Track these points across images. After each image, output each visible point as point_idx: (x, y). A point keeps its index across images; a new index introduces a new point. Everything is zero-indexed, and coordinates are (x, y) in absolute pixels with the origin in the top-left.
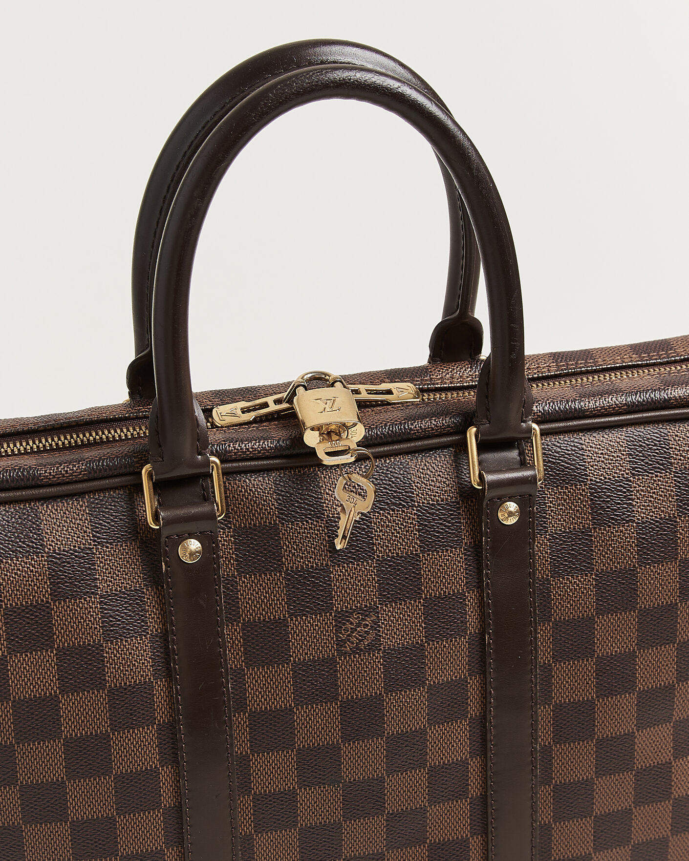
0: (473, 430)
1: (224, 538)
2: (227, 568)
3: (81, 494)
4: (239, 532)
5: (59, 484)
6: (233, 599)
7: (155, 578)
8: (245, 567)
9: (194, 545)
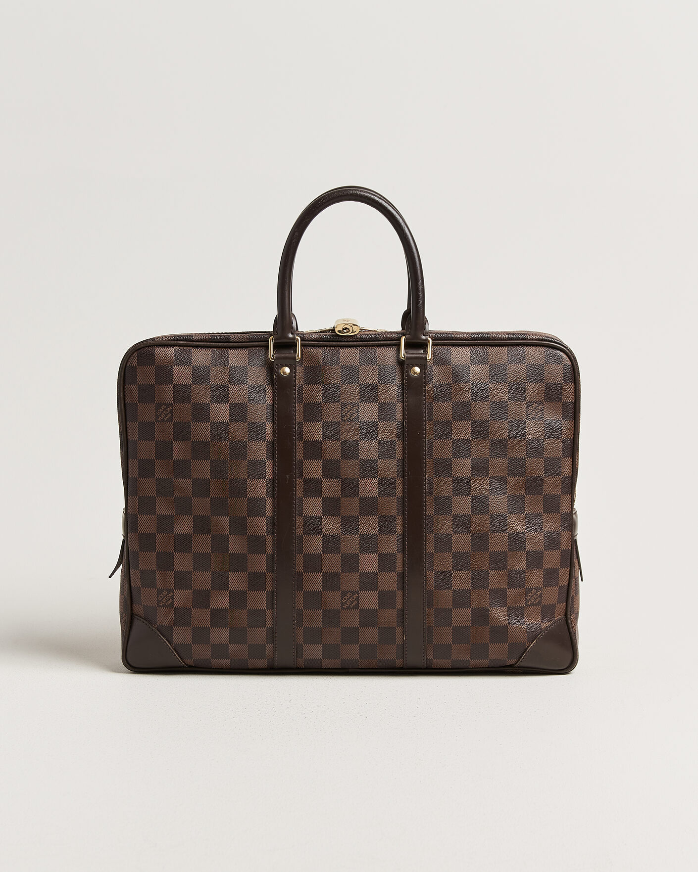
0: (404, 337)
1: (299, 370)
2: (299, 381)
3: (246, 347)
4: (306, 368)
5: (238, 342)
6: (300, 394)
7: (271, 381)
8: (306, 382)
9: (287, 370)
